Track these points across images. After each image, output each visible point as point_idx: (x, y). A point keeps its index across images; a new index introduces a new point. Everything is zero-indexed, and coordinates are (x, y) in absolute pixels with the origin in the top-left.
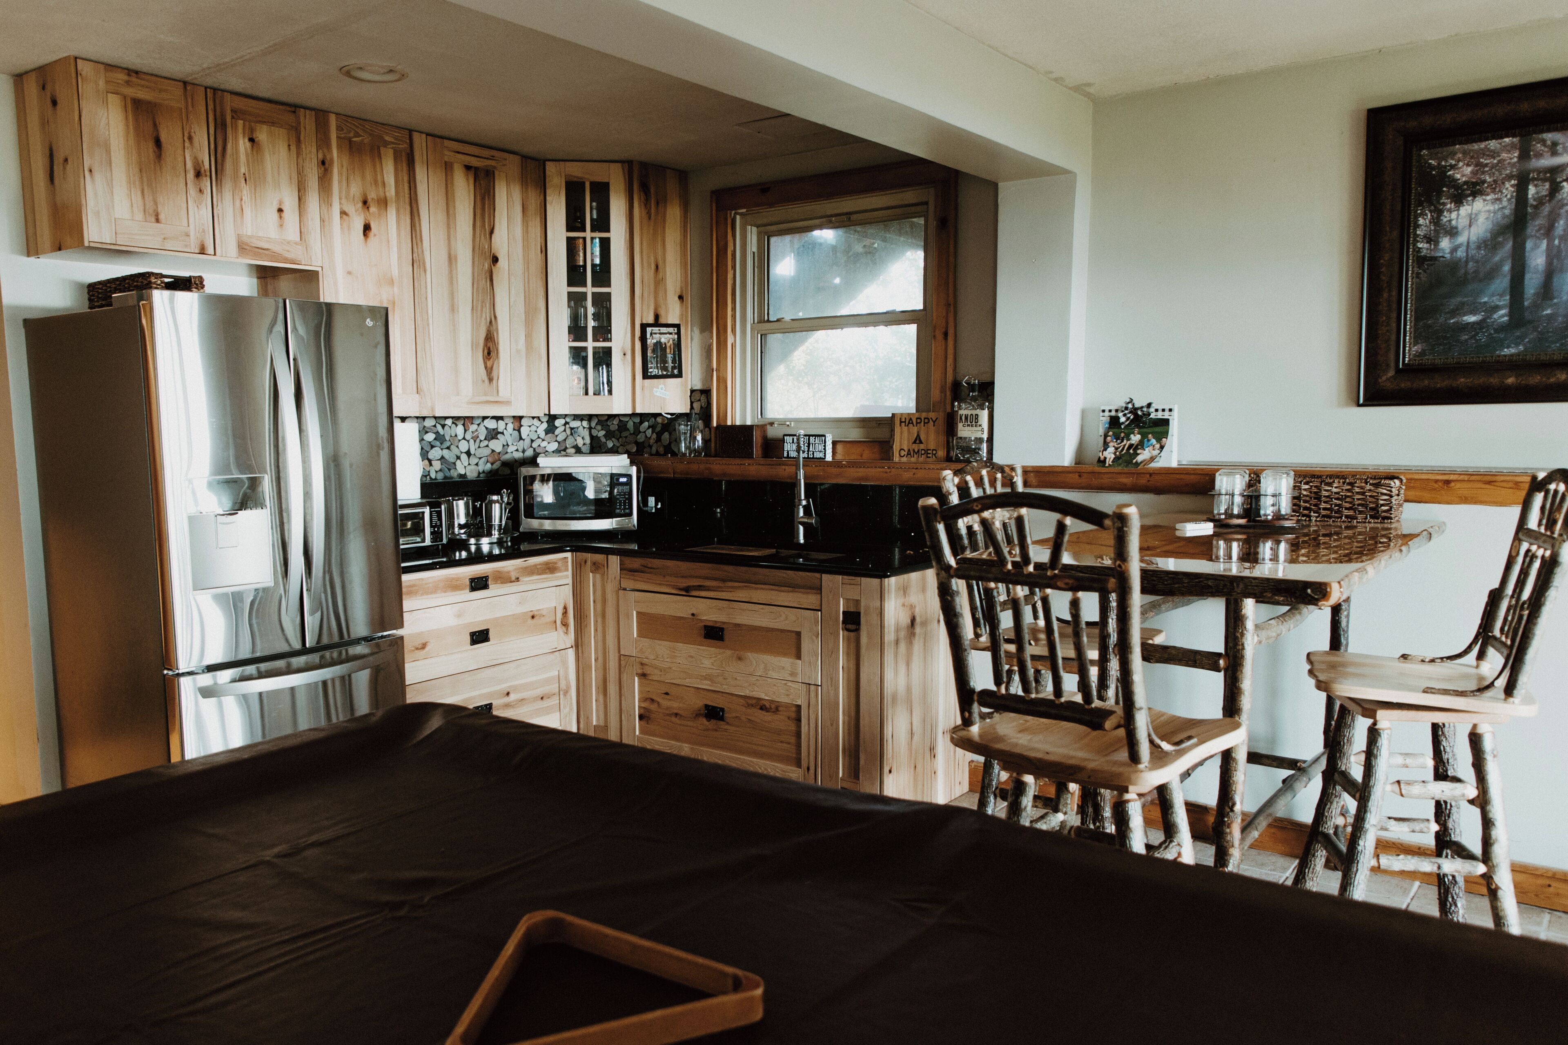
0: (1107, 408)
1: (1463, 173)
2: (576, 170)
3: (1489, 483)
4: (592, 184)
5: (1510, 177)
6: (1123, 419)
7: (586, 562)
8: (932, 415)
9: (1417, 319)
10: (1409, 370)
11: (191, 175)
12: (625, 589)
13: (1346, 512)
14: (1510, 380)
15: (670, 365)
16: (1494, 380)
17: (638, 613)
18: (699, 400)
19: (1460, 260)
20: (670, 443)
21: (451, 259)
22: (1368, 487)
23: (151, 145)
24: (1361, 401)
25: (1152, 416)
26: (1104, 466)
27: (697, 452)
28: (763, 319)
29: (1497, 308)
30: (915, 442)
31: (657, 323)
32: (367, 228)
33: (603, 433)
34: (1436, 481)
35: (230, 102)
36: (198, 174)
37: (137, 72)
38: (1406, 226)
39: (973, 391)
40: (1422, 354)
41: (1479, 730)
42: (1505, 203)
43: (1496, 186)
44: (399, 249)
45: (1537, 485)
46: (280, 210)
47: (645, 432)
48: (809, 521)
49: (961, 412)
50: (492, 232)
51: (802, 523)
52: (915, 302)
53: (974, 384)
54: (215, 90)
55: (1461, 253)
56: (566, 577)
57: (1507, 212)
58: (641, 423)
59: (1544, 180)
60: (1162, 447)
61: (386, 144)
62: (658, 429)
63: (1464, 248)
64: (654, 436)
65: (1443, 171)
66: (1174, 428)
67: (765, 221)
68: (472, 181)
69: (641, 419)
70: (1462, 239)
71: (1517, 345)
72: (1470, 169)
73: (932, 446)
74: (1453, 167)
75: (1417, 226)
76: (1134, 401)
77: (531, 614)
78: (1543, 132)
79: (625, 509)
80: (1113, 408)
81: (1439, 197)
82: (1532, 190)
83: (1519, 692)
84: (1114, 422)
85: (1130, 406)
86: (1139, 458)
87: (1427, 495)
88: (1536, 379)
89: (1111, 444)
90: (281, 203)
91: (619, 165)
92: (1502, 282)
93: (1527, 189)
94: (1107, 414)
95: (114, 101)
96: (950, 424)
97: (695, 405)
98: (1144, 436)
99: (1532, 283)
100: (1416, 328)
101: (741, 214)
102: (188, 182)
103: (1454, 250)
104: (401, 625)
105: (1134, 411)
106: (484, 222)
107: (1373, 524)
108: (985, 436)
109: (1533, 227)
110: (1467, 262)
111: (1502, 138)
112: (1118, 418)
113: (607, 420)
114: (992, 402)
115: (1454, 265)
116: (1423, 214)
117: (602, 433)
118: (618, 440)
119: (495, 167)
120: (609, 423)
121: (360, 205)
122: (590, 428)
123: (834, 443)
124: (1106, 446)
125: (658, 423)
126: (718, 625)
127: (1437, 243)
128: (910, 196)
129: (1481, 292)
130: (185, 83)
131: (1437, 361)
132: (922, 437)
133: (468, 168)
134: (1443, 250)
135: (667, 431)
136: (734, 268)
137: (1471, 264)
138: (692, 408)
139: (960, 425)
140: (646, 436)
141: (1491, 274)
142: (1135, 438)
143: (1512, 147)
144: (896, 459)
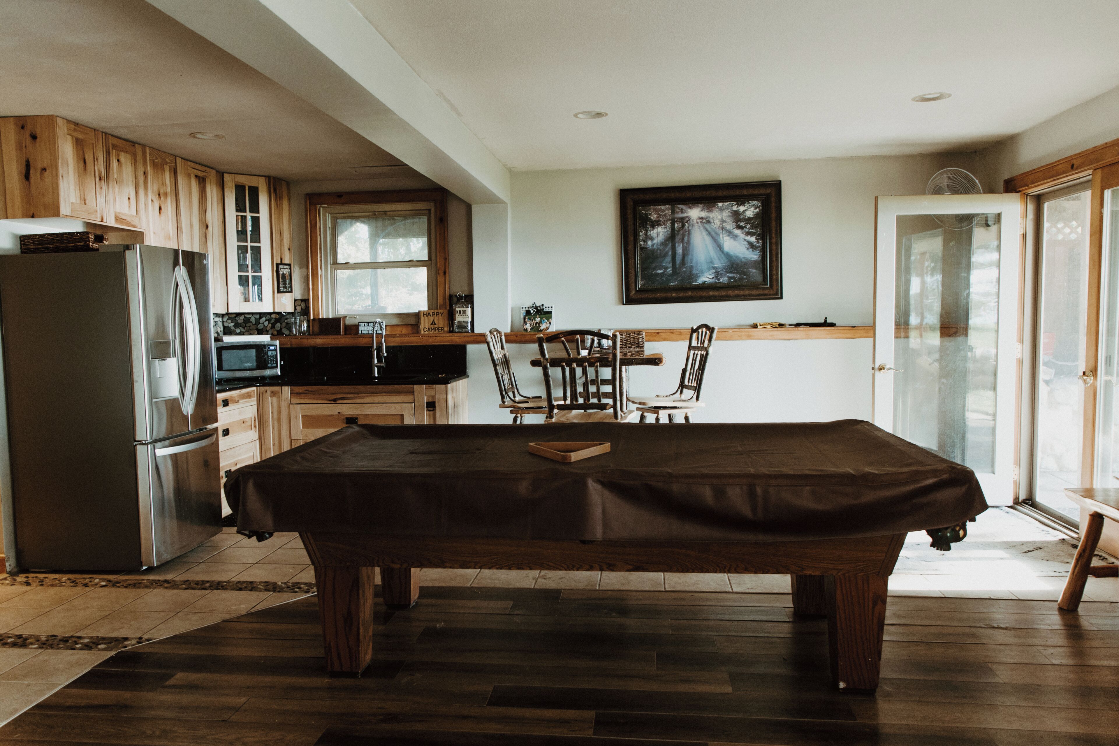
0: (524, 307)
1: (654, 217)
2: (242, 180)
3: (672, 332)
4: (250, 187)
5: (669, 220)
6: (532, 311)
7: (266, 391)
8: (440, 311)
9: (642, 271)
10: (640, 291)
11: (97, 179)
12: (293, 404)
13: (628, 345)
14: (674, 295)
15: (288, 286)
16: (669, 295)
17: (303, 416)
18: (301, 305)
19: (655, 249)
20: (281, 329)
21: (192, 226)
22: (635, 335)
23: (82, 162)
24: (624, 303)
25: (545, 310)
26: (527, 332)
27: (304, 333)
28: (335, 262)
29: (668, 268)
30: (432, 324)
31: (282, 264)
32: (160, 208)
33: (233, 324)
34: (654, 333)
35: (112, 141)
36: (100, 179)
37: (78, 124)
38: (636, 235)
39: (462, 299)
40: (644, 285)
41: (688, 415)
42: (668, 229)
43: (665, 223)
44: (172, 221)
45: (693, 331)
46: (129, 199)
47: (263, 323)
48: (382, 365)
49: (457, 309)
50: (206, 212)
51: (376, 366)
52: (424, 256)
53: (462, 296)
54: (106, 134)
55: (655, 247)
56: (254, 401)
57: (669, 232)
58: (260, 318)
59: (680, 222)
60: (550, 323)
61: (167, 163)
62: (273, 321)
63: (656, 245)
64: (270, 325)
65: (647, 215)
66: (553, 315)
67: (336, 212)
68: (198, 183)
69: (260, 316)
70: (655, 241)
71: (675, 281)
72: (656, 216)
73: (441, 326)
74: (650, 214)
75: (640, 236)
76: (536, 304)
77: (243, 421)
78: (678, 204)
79: (273, 363)
80: (527, 307)
81: (646, 225)
82: (676, 225)
83: (700, 399)
84: (528, 313)
85: (534, 306)
86: (542, 328)
87: (651, 338)
88: (682, 295)
89: (528, 322)
90: (129, 194)
91: (264, 178)
92: (669, 259)
93: (675, 225)
94: (524, 309)
95: (69, 138)
96: (451, 316)
97: (297, 308)
98: (542, 318)
99: (679, 259)
100: (641, 274)
101: (323, 208)
102: (97, 183)
103: (653, 245)
104: (216, 421)
105: (536, 308)
106: (202, 207)
107: (637, 349)
108: (470, 320)
109: (678, 238)
110: (657, 250)
111: (665, 205)
112: (530, 311)
113: (235, 317)
114: (472, 303)
115: (653, 251)
116: (641, 231)
117: (231, 325)
118: (244, 328)
119: (207, 177)
120: (237, 319)
121: (158, 196)
122: (223, 322)
123: (386, 326)
124: (525, 323)
125: (272, 318)
126: (354, 416)
127: (647, 243)
128: (421, 206)
129: (661, 262)
130: (95, 130)
131: (650, 288)
132: (436, 322)
133: (196, 176)
134: (649, 245)
135: (279, 322)
136: (320, 235)
137: (658, 251)
138: (295, 309)
139: (457, 316)
140: (264, 326)
141: (665, 255)
142: (538, 320)
143: (668, 209)
144: (422, 332)
